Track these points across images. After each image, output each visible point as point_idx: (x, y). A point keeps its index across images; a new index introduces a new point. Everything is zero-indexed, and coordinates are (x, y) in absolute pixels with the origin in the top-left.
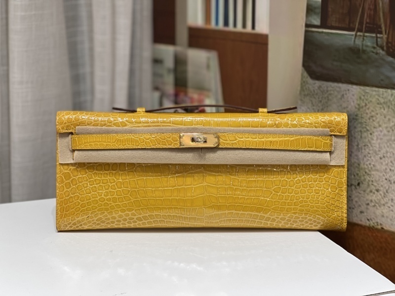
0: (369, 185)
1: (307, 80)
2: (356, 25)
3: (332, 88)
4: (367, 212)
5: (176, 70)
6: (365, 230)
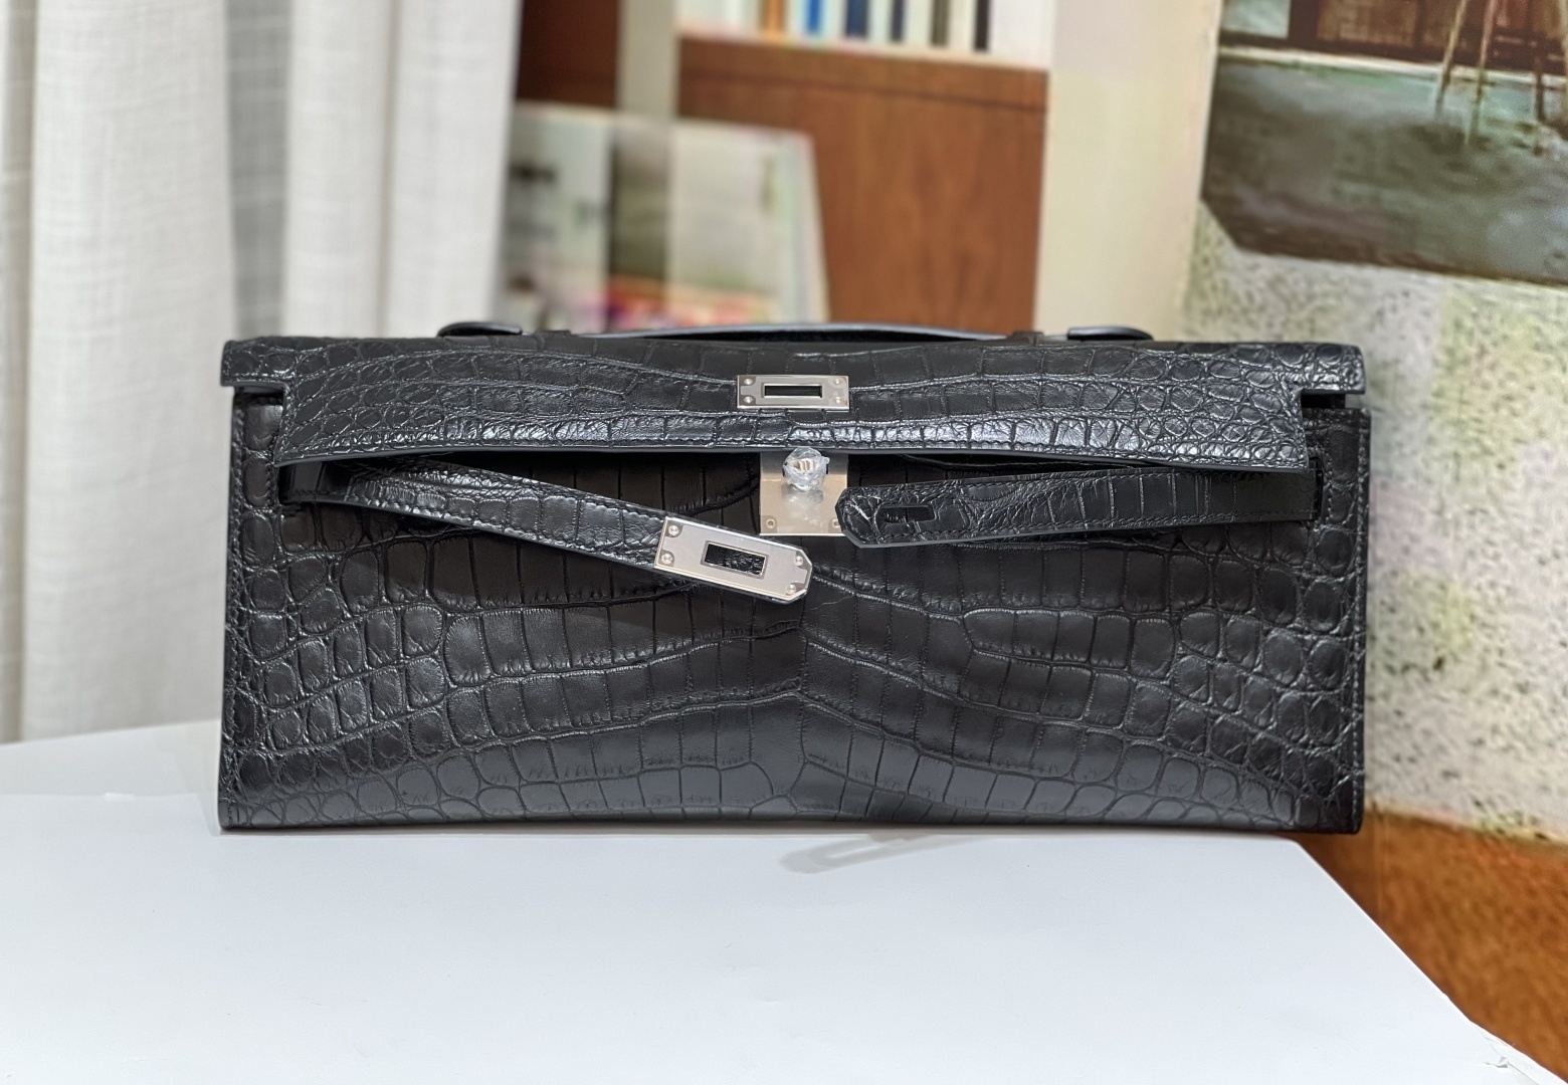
0: (1484, 668)
1: (1219, 251)
2: (1447, 39)
3: (1333, 283)
4: (1472, 775)
5: (612, 208)
6: (1462, 845)
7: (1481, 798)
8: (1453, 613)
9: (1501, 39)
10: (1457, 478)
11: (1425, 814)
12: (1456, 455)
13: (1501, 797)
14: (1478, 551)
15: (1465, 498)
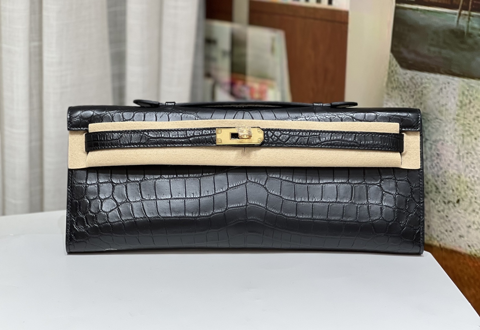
0: (471, 203)
1: (396, 69)
2: (460, 2)
3: (428, 79)
4: (468, 237)
5: (232, 53)
7: (470, 245)
8: (462, 185)
9: (475, 2)
10: (463, 142)
11: (454, 249)
12: (463, 135)
13: (476, 244)
14: (469, 166)
15: (465, 149)
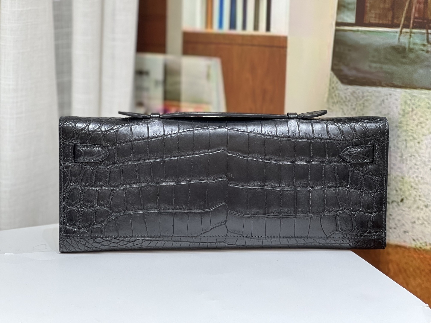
0: (415, 201)
1: (337, 85)
2: (401, 21)
3: (370, 92)
4: (412, 232)
5: (165, 81)
6: (410, 252)
7: (415, 239)
8: (406, 185)
9: (416, 20)
10: (406, 147)
11: (399, 244)
12: (406, 140)
13: (421, 238)
14: (413, 167)
15: (409, 152)
